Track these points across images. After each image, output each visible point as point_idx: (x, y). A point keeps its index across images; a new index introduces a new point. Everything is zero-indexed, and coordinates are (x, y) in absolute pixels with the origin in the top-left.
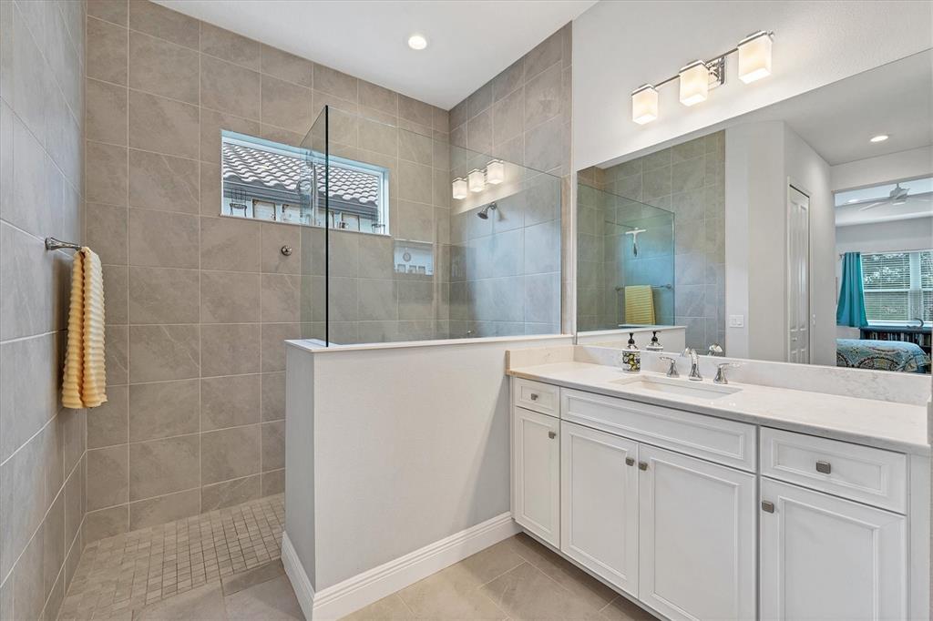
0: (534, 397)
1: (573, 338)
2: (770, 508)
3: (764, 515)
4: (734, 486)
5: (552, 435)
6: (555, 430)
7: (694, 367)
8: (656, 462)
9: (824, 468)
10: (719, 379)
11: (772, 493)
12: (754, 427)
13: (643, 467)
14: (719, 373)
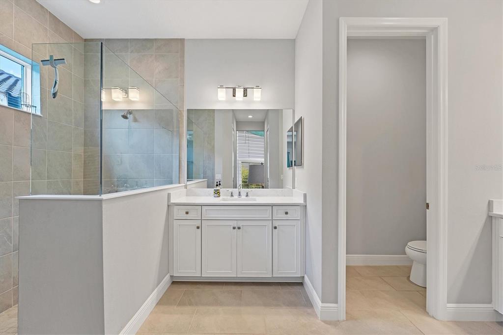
0: (187, 213)
1: (185, 186)
2: (275, 228)
3: (274, 230)
4: (266, 225)
5: (198, 228)
6: (199, 225)
7: (239, 193)
8: (243, 225)
9: (287, 213)
10: (247, 196)
11: (276, 224)
12: (271, 207)
13: (239, 228)
14: (247, 194)
